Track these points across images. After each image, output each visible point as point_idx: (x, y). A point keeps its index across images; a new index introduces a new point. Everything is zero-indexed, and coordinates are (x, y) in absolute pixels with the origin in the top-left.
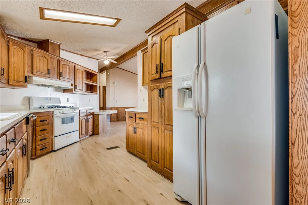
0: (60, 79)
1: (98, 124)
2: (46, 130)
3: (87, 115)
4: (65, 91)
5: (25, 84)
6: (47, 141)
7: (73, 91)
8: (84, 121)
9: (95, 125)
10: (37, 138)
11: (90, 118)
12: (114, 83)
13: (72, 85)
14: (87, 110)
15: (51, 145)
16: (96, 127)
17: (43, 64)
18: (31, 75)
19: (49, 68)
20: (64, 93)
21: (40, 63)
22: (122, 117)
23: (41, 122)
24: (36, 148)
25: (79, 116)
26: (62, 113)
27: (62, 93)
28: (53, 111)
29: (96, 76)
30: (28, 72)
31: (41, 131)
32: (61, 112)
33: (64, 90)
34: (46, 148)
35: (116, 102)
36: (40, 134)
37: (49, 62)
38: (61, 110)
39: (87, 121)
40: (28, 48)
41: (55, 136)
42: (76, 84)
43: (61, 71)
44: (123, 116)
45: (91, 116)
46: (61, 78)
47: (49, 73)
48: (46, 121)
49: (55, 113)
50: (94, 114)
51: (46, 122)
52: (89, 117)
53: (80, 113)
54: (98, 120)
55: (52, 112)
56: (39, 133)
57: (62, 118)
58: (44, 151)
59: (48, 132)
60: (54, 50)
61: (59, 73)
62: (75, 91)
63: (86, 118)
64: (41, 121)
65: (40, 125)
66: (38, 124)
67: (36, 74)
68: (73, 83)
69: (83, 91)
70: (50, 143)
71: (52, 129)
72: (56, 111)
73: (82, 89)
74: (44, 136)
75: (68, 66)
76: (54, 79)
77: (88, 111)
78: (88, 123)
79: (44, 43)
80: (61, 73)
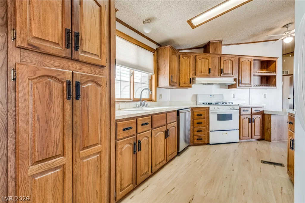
0: (220, 76)
1: (269, 127)
2: (202, 123)
3: (252, 114)
4: (230, 86)
5: (190, 85)
6: (202, 133)
7: (236, 86)
8: (247, 121)
9: (266, 128)
10: (195, 129)
11: (257, 117)
13: (235, 80)
14: (251, 108)
15: (206, 138)
16: (267, 131)
17: (205, 65)
18: (195, 77)
19: (210, 67)
20: (229, 90)
21: (202, 65)
23: (197, 116)
24: (193, 137)
25: (240, 114)
27: (227, 89)
28: (209, 107)
29: (274, 63)
30: (192, 74)
31: (197, 123)
34: (202, 139)
36: (197, 126)
37: (210, 62)
39: (251, 121)
40: (193, 55)
41: (211, 130)
42: (240, 78)
43: (222, 68)
45: (260, 116)
46: (222, 75)
47: (210, 72)
48: (201, 115)
49: (210, 109)
50: (264, 113)
51: (202, 117)
52: (254, 117)
53: (241, 111)
54: (270, 121)
56: (196, 125)
57: (218, 114)
58: (200, 142)
59: (204, 126)
60: (215, 49)
61: (220, 70)
62: (239, 86)
63: (250, 117)
64: (197, 115)
65: (197, 118)
66: (195, 117)
67: (198, 75)
68: (237, 77)
70: (206, 136)
71: (208, 124)
72: (212, 107)
73: (249, 83)
74: (201, 128)
75: (231, 60)
76: (215, 77)
77: (253, 110)
78: (253, 124)
79: (208, 46)
80: (222, 69)
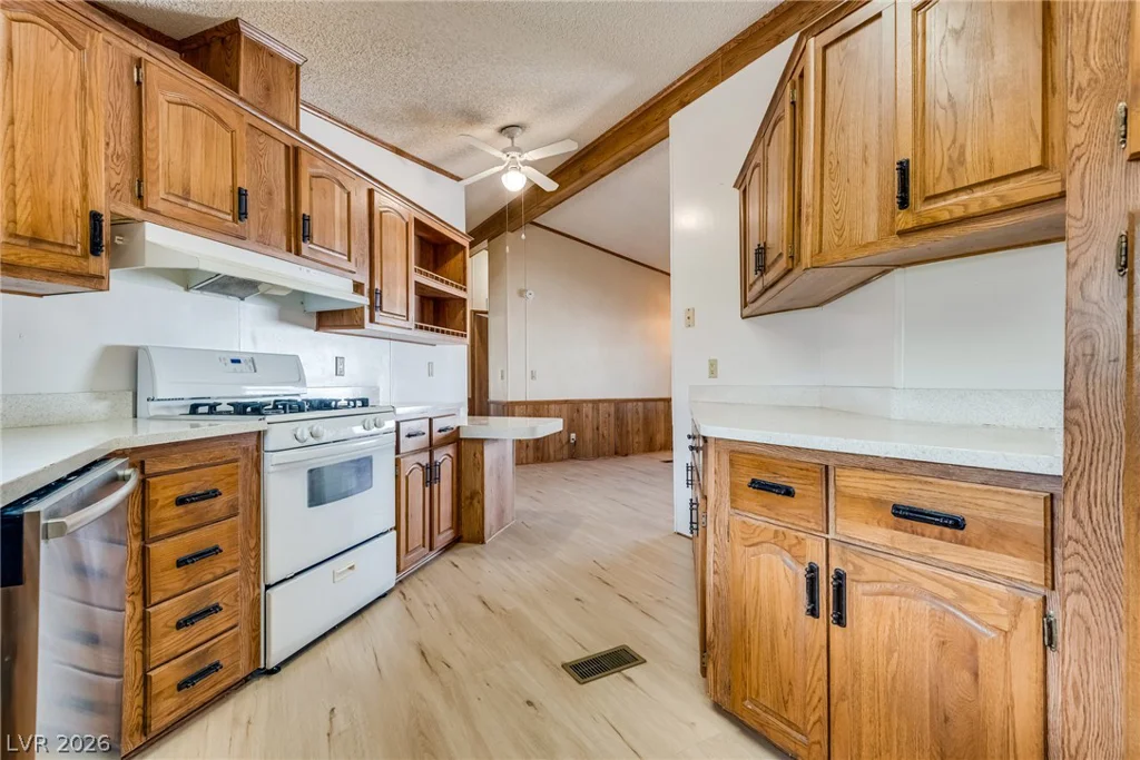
0: (298, 253)
1: (478, 487)
2: (216, 550)
3: (431, 447)
4: (330, 319)
5: (96, 265)
6: (218, 622)
7: (362, 319)
8: (418, 477)
9: (466, 493)
10: (157, 613)
11: (444, 456)
12: (522, 293)
13: (358, 288)
14: (431, 420)
15: (244, 640)
16: (471, 503)
17: (207, 155)
18: (136, 212)
19: (242, 183)
20: (321, 335)
21: (186, 144)
22: (558, 445)
23: (181, 510)
24: (146, 680)
25: (397, 452)
26: (312, 441)
27: (312, 332)
28: (259, 433)
29: (460, 255)
30: (112, 190)
31: (181, 563)
32: (306, 434)
33: (320, 315)
34: (215, 667)
35: (533, 377)
36: (177, 586)
37: (242, 150)
38: (303, 424)
39: (431, 474)
41: (272, 579)
42: (377, 286)
43: (304, 210)
44: (560, 441)
45: (450, 450)
46: (305, 247)
47: (241, 213)
48: (215, 494)
49: (270, 443)
50: (461, 436)
51: (218, 505)
52: (439, 456)
53: (402, 437)
54: (480, 466)
55: (252, 442)
56: (167, 579)
57: (311, 471)
58: (204, 691)
59: (229, 567)
60: (268, 89)
61: (297, 220)
62: (372, 320)
63: (424, 459)
64: (181, 501)
65: (178, 525)
66: (158, 522)
67: (161, 207)
68: (365, 280)
69: (407, 325)
70: (243, 631)
71: (252, 543)
72: (279, 432)
73: (404, 313)
74: (208, 593)
75: (342, 186)
76: (269, 251)
77: (437, 424)
78: (436, 486)
79: (216, 48)
80: (306, 219)
